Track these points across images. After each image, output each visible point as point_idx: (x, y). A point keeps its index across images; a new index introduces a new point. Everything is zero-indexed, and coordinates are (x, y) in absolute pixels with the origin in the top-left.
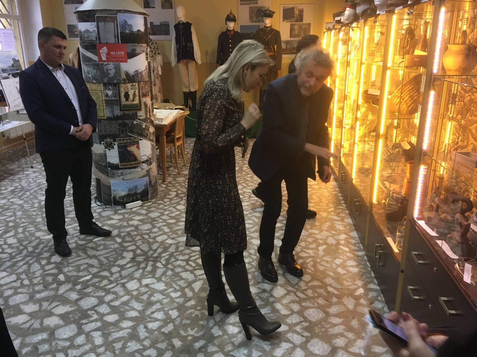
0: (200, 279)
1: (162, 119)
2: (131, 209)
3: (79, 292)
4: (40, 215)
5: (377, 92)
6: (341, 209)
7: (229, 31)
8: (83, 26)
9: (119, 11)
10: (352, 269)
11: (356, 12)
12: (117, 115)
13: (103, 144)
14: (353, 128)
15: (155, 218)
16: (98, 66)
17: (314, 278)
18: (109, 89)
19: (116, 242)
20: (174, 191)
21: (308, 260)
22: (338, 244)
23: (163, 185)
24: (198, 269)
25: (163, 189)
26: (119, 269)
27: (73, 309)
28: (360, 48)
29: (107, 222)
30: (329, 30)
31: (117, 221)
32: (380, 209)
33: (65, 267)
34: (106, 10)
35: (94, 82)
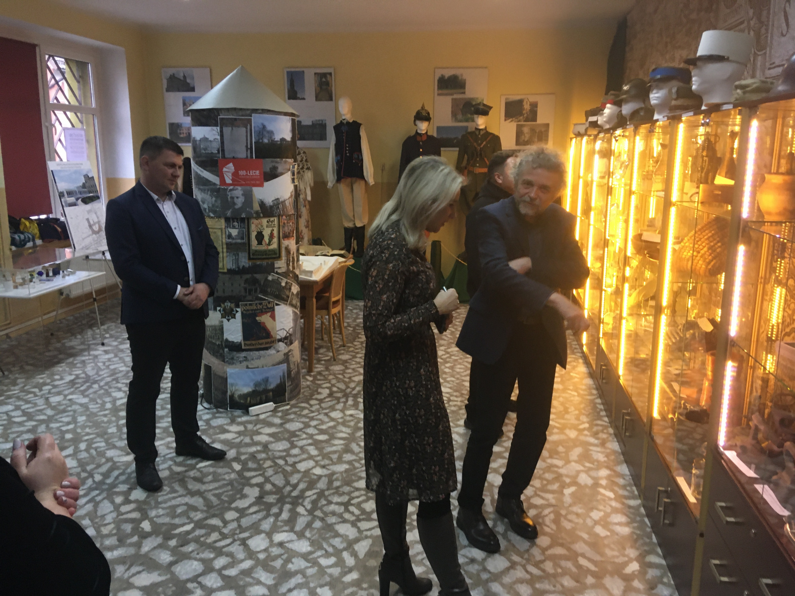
0: (367, 537)
1: (311, 272)
2: (258, 415)
3: (174, 551)
4: (114, 422)
5: (657, 239)
6: (602, 425)
7: (420, 135)
8: (199, 132)
9: (255, 111)
10: (618, 529)
11: (621, 111)
12: (243, 266)
13: (220, 311)
14: (618, 292)
15: (296, 431)
16: (218, 192)
17: (555, 543)
18: (234, 227)
19: (234, 471)
20: (327, 388)
21: (546, 512)
22: (596, 485)
23: (308, 377)
24: (363, 520)
25: (308, 383)
26: (237, 515)
27: (163, 578)
28: (628, 166)
29: (219, 436)
30: (579, 135)
31: (235, 436)
32: (666, 428)
33: (151, 509)
34: (235, 109)
35: (212, 215)
